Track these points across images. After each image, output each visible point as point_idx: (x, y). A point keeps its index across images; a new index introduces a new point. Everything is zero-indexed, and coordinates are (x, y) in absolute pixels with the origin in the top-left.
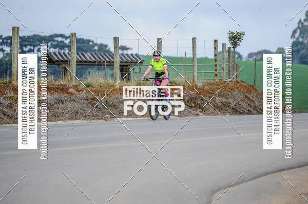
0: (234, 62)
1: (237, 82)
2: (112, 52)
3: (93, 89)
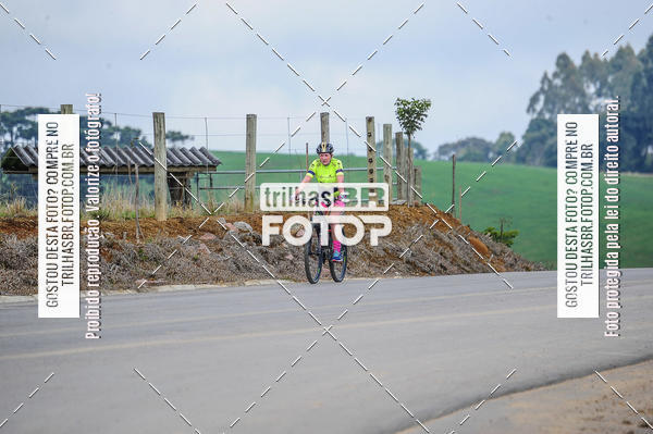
0: (409, 163)
1: (417, 206)
3: (110, 224)
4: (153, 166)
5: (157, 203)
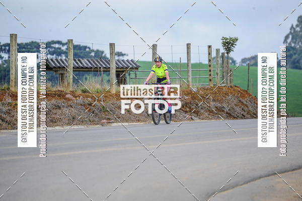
0: (228, 67)
1: (231, 87)
2: (108, 59)
3: (90, 94)
4: (109, 68)
5: (111, 85)
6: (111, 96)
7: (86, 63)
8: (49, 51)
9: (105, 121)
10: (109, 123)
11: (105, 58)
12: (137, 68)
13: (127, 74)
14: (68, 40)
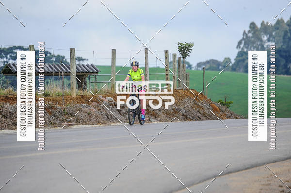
2: (68, 63)
3: (51, 98)
4: (70, 72)
5: (72, 89)
6: (71, 99)
7: (47, 68)
8: (11, 56)
9: (66, 123)
10: (70, 125)
11: (66, 62)
12: (96, 73)
13: (87, 79)
14: (30, 46)
